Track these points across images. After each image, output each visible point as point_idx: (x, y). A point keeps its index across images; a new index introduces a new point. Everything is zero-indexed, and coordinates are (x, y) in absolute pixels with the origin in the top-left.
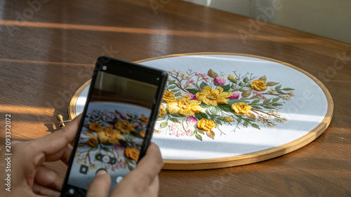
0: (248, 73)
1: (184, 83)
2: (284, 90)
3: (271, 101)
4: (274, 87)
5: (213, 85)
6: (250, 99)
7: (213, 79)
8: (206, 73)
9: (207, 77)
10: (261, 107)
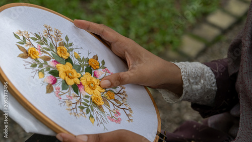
0: (26, 68)
1: (74, 100)
2: (19, 38)
3: (38, 41)
4: (24, 46)
5: (58, 82)
6: (48, 53)
7: (54, 86)
8: (52, 94)
9: (55, 90)
10: (49, 44)
